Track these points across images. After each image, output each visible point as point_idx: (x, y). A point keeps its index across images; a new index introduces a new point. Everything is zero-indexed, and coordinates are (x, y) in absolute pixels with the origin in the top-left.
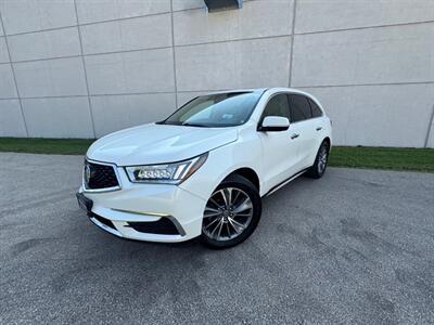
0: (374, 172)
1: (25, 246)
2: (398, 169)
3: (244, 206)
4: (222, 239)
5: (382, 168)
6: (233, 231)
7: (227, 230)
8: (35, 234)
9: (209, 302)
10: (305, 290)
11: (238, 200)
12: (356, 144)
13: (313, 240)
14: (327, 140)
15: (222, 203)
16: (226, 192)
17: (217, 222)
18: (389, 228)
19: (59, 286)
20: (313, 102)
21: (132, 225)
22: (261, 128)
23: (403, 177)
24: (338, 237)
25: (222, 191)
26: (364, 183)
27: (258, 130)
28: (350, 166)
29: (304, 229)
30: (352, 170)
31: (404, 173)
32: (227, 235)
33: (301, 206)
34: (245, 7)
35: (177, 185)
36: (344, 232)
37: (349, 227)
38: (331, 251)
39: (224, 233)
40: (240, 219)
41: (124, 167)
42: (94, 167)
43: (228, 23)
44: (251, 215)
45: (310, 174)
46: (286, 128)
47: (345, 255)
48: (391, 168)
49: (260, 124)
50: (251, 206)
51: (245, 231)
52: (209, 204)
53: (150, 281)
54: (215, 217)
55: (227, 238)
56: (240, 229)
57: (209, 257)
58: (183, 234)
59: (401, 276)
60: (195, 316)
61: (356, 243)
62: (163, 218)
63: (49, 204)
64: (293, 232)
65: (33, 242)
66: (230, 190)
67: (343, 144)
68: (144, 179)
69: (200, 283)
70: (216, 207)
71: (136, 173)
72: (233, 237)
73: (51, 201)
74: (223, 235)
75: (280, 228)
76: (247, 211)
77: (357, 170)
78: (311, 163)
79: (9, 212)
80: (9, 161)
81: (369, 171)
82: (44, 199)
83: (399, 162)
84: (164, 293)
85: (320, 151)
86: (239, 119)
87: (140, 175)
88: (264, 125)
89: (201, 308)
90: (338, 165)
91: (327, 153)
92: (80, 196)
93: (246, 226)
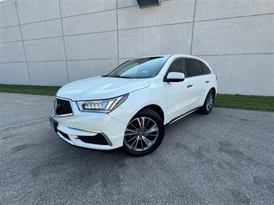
0: (246, 111)
1: (19, 148)
2: (262, 110)
3: (153, 130)
4: (137, 150)
5: (252, 109)
6: (145, 145)
7: (141, 144)
8: (26, 142)
9: (125, 189)
10: (189, 186)
11: (148, 125)
12: (235, 93)
13: (198, 154)
14: (213, 89)
15: (138, 126)
16: (141, 120)
17: (135, 139)
18: (252, 148)
19: (35, 173)
20: (204, 64)
21: (80, 138)
22: (166, 80)
23: (266, 116)
24: (216, 153)
25: (138, 119)
26: (237, 118)
27: (164, 81)
28: (229, 107)
29: (194, 146)
30: (231, 110)
31: (267, 113)
32: (141, 148)
33: (193, 132)
34: (163, 5)
35: (107, 113)
36: (221, 150)
37: (224, 147)
38: (210, 162)
39: (139, 146)
40: (150, 137)
41: (76, 102)
42: (59, 101)
43: (152, 15)
44: (157, 135)
45: (201, 111)
46: (182, 80)
47: (219, 164)
48: (257, 110)
49: (165, 77)
50: (157, 129)
51: (153, 145)
52: (129, 127)
53: (90, 173)
54: (133, 136)
55: (141, 150)
56: (150, 144)
57: (129, 161)
58: (111, 145)
59: (257, 181)
60: (115, 197)
61: (227, 157)
62: (99, 134)
63: (37, 124)
64: (185, 148)
65: (25, 146)
66: (143, 118)
67: (226, 93)
68: (88, 109)
69: (121, 177)
70: (134, 129)
71: (84, 105)
72: (145, 149)
73: (38, 123)
74: (138, 147)
75: (178, 145)
76: (155, 133)
77: (234, 110)
78: (202, 104)
79: (13, 128)
80: (18, 98)
81: (242, 111)
82: (35, 121)
83: (264, 106)
84: (97, 181)
85: (208, 96)
86: (152, 74)
87: (86, 107)
88: (168, 77)
89: (120, 193)
90: (221, 107)
91: (213, 98)
92: (51, 119)
93: (154, 142)
